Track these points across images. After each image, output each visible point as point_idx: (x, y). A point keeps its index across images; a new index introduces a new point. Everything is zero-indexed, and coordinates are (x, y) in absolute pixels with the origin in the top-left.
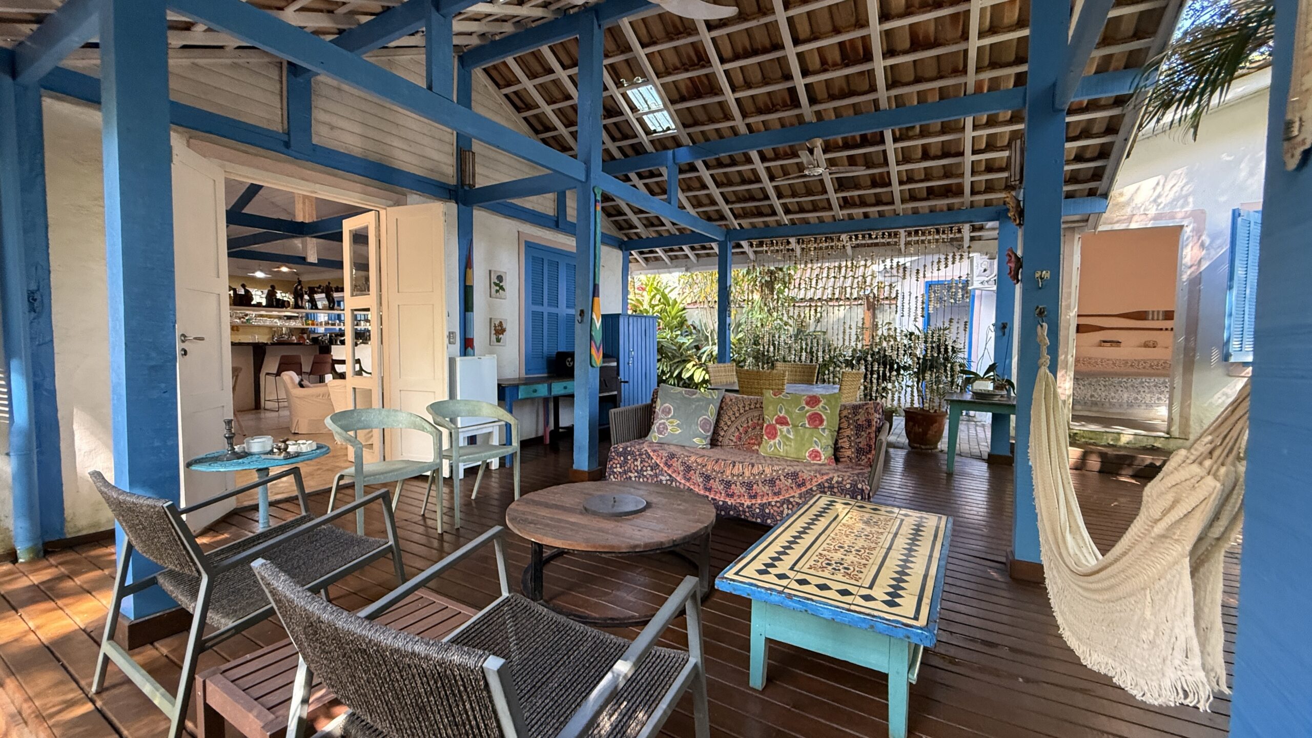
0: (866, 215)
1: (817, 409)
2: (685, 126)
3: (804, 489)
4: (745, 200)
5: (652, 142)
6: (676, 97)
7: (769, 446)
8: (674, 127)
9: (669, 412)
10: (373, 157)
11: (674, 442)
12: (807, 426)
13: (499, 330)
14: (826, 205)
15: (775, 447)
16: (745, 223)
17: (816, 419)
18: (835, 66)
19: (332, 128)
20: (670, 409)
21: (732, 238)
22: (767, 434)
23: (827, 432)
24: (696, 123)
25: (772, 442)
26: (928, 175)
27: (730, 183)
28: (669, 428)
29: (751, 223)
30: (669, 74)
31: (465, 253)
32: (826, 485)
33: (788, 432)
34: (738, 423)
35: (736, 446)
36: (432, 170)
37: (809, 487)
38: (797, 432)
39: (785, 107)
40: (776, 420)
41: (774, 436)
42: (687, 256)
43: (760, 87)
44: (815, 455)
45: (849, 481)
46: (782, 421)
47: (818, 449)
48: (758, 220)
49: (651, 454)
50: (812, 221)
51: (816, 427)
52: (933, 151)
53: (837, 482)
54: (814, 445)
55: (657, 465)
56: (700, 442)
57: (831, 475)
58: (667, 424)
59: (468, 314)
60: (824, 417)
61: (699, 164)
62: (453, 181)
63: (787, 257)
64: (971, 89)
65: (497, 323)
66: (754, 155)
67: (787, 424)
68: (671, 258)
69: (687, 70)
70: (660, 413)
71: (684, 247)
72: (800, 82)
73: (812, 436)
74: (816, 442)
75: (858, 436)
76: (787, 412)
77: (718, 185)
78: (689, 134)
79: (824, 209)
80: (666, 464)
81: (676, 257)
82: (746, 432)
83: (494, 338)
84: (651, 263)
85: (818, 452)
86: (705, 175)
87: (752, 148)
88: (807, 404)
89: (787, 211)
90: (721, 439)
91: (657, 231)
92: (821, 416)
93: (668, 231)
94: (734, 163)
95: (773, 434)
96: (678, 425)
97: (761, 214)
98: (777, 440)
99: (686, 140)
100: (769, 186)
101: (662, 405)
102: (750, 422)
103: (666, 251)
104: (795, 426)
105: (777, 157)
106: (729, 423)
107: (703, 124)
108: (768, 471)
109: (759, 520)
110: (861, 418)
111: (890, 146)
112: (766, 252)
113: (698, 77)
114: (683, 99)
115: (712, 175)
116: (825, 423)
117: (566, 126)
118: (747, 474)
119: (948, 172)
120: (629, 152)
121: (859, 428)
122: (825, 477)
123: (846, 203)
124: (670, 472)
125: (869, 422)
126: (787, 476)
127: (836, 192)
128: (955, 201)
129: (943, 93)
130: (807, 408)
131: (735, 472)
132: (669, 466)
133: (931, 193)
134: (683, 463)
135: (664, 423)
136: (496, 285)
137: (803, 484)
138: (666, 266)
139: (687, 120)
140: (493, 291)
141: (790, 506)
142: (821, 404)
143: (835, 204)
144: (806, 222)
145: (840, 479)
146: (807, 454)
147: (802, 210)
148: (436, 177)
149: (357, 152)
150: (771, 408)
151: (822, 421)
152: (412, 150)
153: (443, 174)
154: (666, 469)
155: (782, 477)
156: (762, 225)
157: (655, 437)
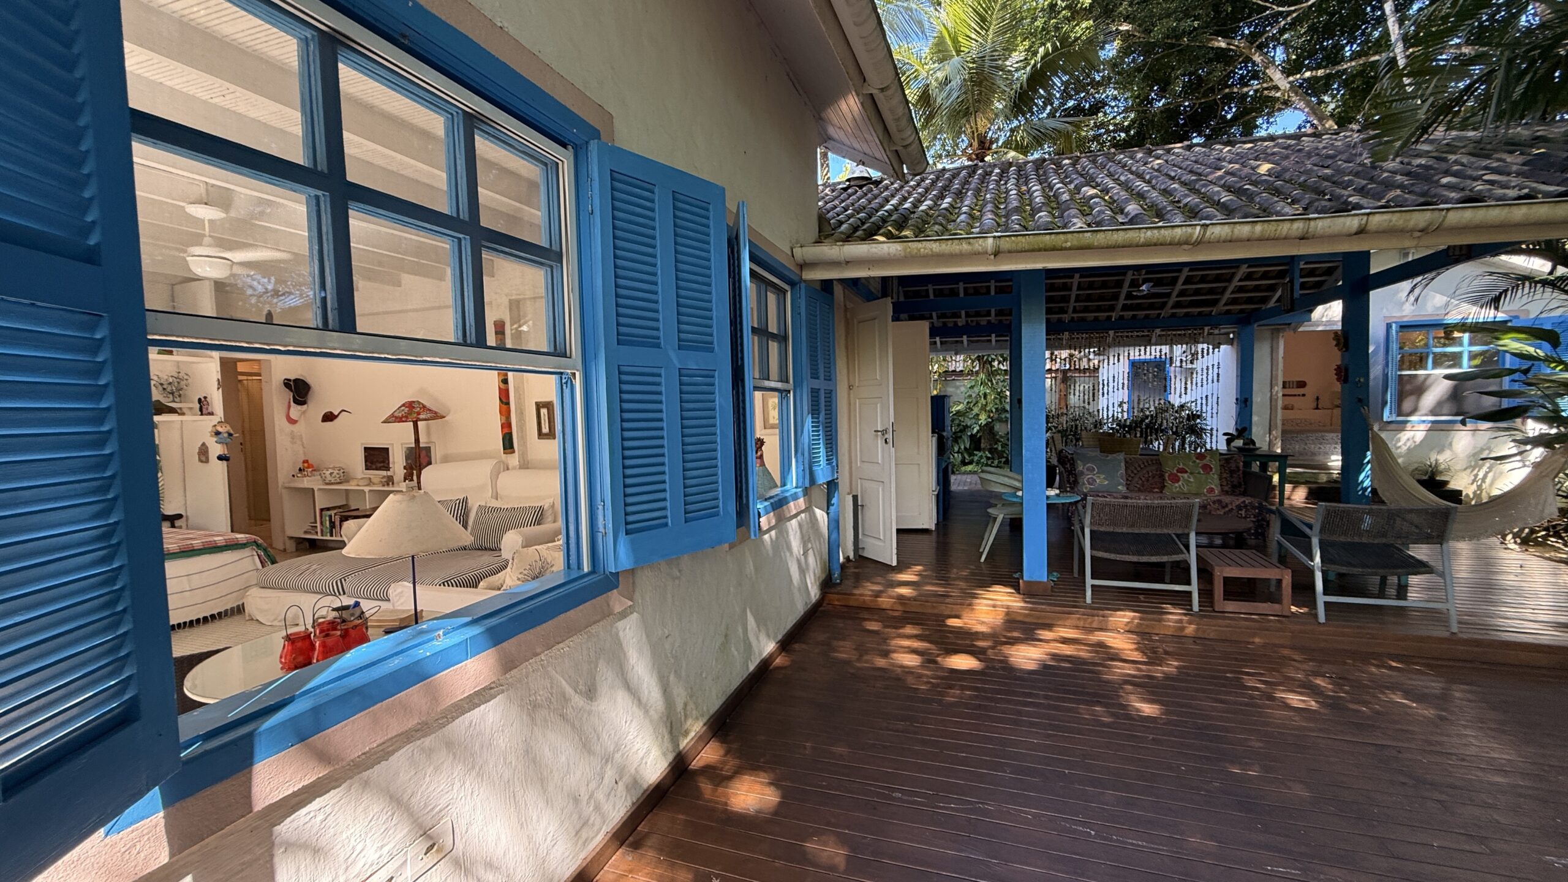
1: (1205, 462)
7: (1174, 488)
9: (1093, 470)
12: (1202, 472)
15: (1180, 487)
17: (1207, 468)
20: (1093, 468)
22: (1169, 480)
23: (1216, 475)
25: (1177, 485)
28: (1098, 481)
33: (1188, 477)
34: (1140, 475)
38: (1195, 478)
40: (1177, 471)
41: (1178, 481)
44: (1211, 490)
46: (1183, 471)
47: (1212, 486)
51: (1208, 473)
54: (1208, 484)
58: (1095, 477)
60: (1212, 466)
67: (1186, 472)
70: (1085, 471)
73: (1207, 479)
74: (1209, 482)
75: (1231, 477)
76: (1184, 464)
82: (1148, 480)
85: (1213, 488)
88: (1197, 458)
92: (1210, 465)
95: (1176, 479)
96: (1104, 478)
98: (1180, 483)
102: (1150, 474)
104: (1192, 473)
110: (1233, 466)
116: (1213, 470)
121: (1232, 472)
125: (1238, 467)
130: (1197, 461)
135: (1092, 478)
142: (1208, 458)
150: (1170, 463)
151: (1211, 469)
157: (1086, 488)
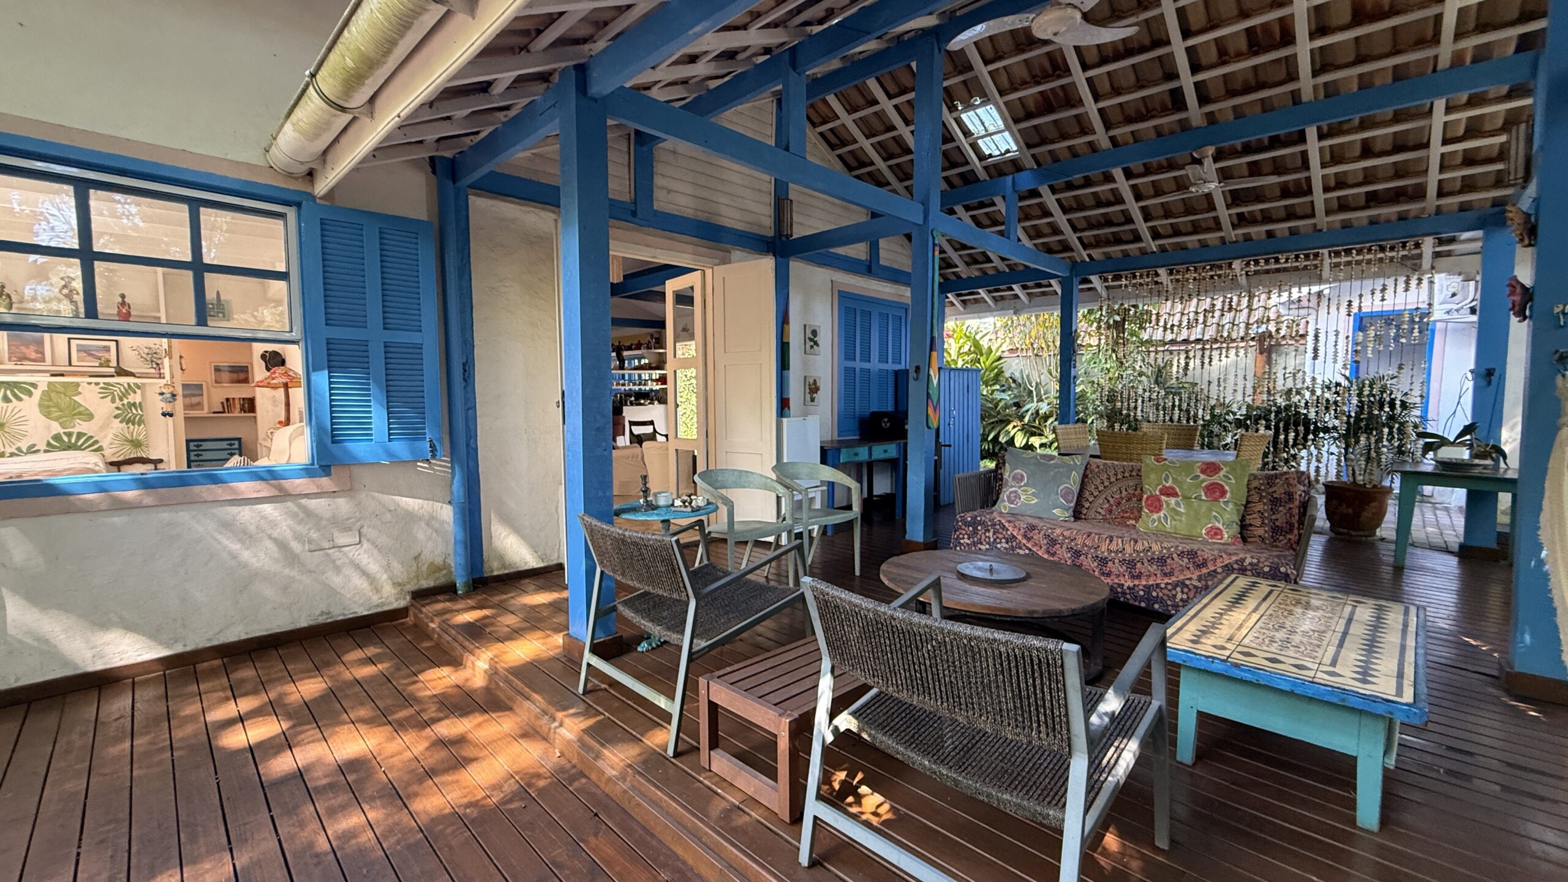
0: (1270, 234)
1: (1216, 479)
2: (1029, 146)
3: (1204, 571)
4: (1099, 226)
5: (986, 168)
6: (1022, 114)
7: (1150, 521)
8: (1015, 148)
9: (1022, 479)
10: (702, 217)
11: (1029, 513)
12: (1204, 497)
13: (814, 389)
14: (1212, 224)
15: (1159, 521)
16: (1097, 253)
17: (1216, 491)
18: (1240, 56)
19: (669, 191)
20: (1022, 476)
21: (1079, 273)
22: (1148, 506)
23: (1231, 506)
24: (1044, 142)
25: (1155, 516)
26: (1369, 176)
28: (1023, 497)
29: (1104, 253)
30: (1016, 90)
31: (783, 308)
32: (1235, 566)
33: (1178, 504)
34: (1108, 492)
35: (1105, 520)
36: (751, 224)
37: (1213, 568)
38: (1189, 506)
39: (1164, 111)
40: (1161, 491)
41: (1159, 509)
42: (1016, 296)
43: (1132, 92)
44: (1216, 532)
45: (1267, 563)
46: (1170, 492)
47: (1220, 526)
48: (1115, 250)
49: (1007, 525)
50: (1190, 246)
51: (1216, 500)
52: (1378, 147)
53: (1250, 564)
55: (1014, 536)
56: (1061, 513)
57: (1242, 556)
58: (1020, 492)
59: (785, 372)
60: (1227, 488)
61: (1044, 190)
62: (771, 233)
63: (1155, 293)
64: (1444, 61)
65: (812, 381)
66: (1118, 173)
67: (1175, 495)
68: (995, 299)
69: (1038, 83)
70: (1010, 480)
71: (1014, 286)
72: (1187, 81)
73: (1211, 510)
74: (1215, 517)
75: (1273, 511)
76: (1175, 480)
77: (1065, 210)
78: (1033, 156)
79: (1208, 230)
80: (1025, 536)
81: (1002, 298)
82: (1119, 504)
83: (808, 397)
84: (970, 306)
85: (1219, 529)
86: (1050, 200)
87: (1115, 166)
88: (1203, 472)
89: (1156, 235)
90: (1085, 511)
91: (980, 269)
92: (1222, 486)
93: (995, 268)
94: (1088, 182)
95: (1157, 507)
96: (1033, 494)
97: (1117, 240)
98: (1162, 514)
99: (1030, 163)
100: (1134, 208)
101: (1011, 471)
102: (1124, 493)
103: (990, 292)
104: (1186, 498)
105: (1148, 171)
106: (1096, 493)
107: (1053, 142)
108: (1156, 548)
109: (1143, 605)
110: (1279, 490)
111: (1313, 146)
112: (1126, 286)
113: (1052, 90)
114: (1029, 116)
115: (1058, 201)
116: (1228, 495)
117: (885, 160)
118: (1129, 550)
119: (1400, 171)
120: (957, 181)
121: (1275, 502)
122: (1234, 558)
123: (1241, 220)
124: (1029, 545)
126: (1181, 555)
127: (1228, 207)
128: (1413, 207)
129: (1399, 74)
130: (1202, 476)
131: (1113, 547)
132: (1029, 539)
133: (1373, 199)
134: (1047, 536)
135: (1015, 492)
136: (811, 340)
137: (1204, 564)
138: (989, 310)
139: (1031, 140)
140: (808, 347)
141: (1186, 590)
142: (1222, 473)
143: (1225, 221)
144: (1183, 248)
145: (1255, 561)
146: (1204, 531)
147: (1176, 232)
148: (755, 230)
149: (689, 213)
150: (1153, 476)
151: (1223, 493)
152: (732, 203)
153: (760, 226)
154: (1024, 541)
155: (1175, 555)
156: (1120, 255)
157: (1005, 507)
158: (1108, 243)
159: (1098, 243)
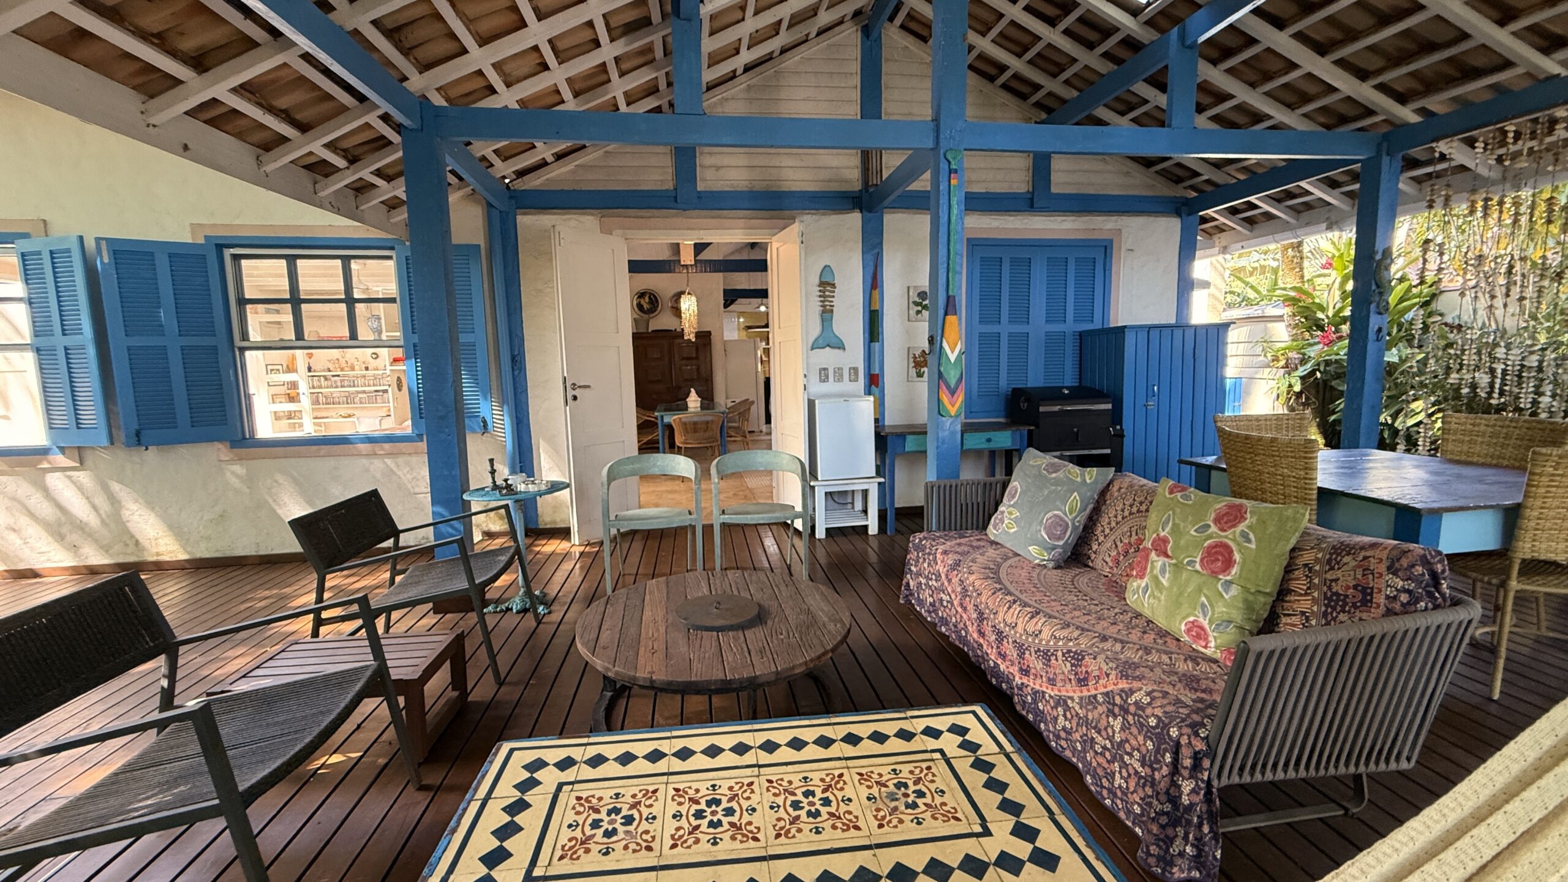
1: (1230, 536)
3: (1086, 692)
4: (1409, 55)
5: (1150, 23)
7: (1132, 590)
9: (1013, 497)
10: (759, 187)
12: (1198, 567)
13: (921, 362)
15: (1139, 594)
16: (1437, 103)
17: (1219, 558)
19: (718, 168)
20: (1016, 491)
22: (1138, 565)
23: (1235, 590)
25: (1140, 583)
27: (1352, 35)
28: (1006, 522)
31: (872, 271)
33: (1163, 571)
35: (1111, 574)
36: (830, 181)
38: (1176, 574)
40: (1154, 543)
41: (1144, 572)
42: (1324, 201)
44: (1198, 633)
46: (1161, 547)
47: (1205, 623)
51: (1214, 574)
53: (1136, 703)
54: (1198, 612)
56: (1040, 554)
57: (1137, 685)
58: (1007, 515)
59: (876, 346)
60: (1237, 557)
62: (857, 186)
65: (917, 353)
70: (1006, 495)
73: (1199, 590)
74: (1203, 605)
76: (1175, 529)
81: (1309, 206)
82: (1126, 553)
83: (913, 372)
84: (1260, 226)
88: (1217, 521)
92: (1230, 552)
95: (1144, 568)
96: (1016, 520)
98: (1144, 582)
101: (1012, 483)
102: (1134, 537)
103: (1277, 200)
104: (1177, 561)
106: (1107, 532)
110: (1344, 579)
116: (1235, 570)
118: (1020, 628)
122: (1123, 685)
124: (949, 590)
130: (1213, 529)
135: (1003, 513)
136: (916, 304)
137: (1085, 681)
140: (912, 312)
142: (1242, 527)
145: (1146, 700)
146: (1183, 628)
148: (835, 187)
149: (742, 186)
150: (1154, 516)
151: (1229, 563)
152: (803, 164)
153: (846, 181)
156: (1488, 96)
157: (991, 532)
158: (1451, 82)
159: (1429, 85)
